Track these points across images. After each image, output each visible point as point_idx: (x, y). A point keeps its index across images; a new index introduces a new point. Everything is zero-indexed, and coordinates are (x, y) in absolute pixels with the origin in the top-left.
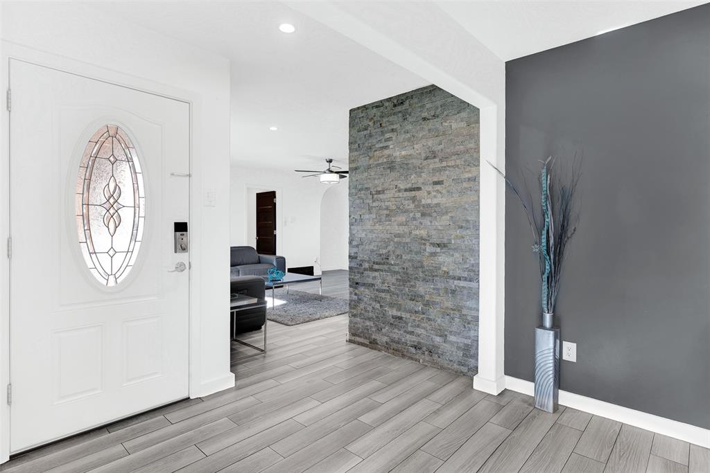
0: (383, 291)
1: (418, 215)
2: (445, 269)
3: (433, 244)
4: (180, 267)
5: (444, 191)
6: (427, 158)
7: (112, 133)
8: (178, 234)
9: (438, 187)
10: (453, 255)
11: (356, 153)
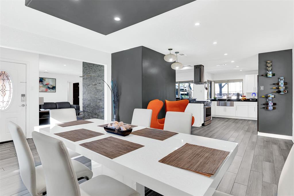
0: (90, 113)
1: (96, 92)
2: (101, 106)
3: (99, 100)
4: (23, 105)
5: (101, 86)
6: (98, 77)
7: (3, 73)
8: (22, 97)
9: (100, 84)
10: (102, 102)
11: (84, 74)
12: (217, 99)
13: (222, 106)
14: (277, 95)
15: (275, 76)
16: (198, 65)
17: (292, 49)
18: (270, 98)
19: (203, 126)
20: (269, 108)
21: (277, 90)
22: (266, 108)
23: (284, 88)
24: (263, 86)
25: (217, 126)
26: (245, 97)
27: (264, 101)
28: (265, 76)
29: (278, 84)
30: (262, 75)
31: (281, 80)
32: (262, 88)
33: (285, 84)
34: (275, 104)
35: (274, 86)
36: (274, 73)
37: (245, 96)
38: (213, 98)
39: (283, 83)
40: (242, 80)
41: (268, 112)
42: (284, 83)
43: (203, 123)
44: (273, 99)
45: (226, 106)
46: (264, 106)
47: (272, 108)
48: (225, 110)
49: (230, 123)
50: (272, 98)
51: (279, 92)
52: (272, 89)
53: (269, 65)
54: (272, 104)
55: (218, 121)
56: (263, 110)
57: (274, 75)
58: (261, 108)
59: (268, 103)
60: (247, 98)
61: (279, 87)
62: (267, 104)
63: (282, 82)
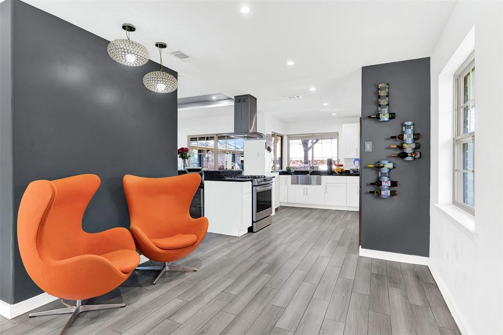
12: (292, 170)
13: (302, 184)
14: (399, 161)
15: (394, 118)
16: (242, 96)
17: (430, 58)
18: (385, 170)
19: (250, 233)
20: (383, 193)
21: (399, 152)
22: (377, 193)
23: (414, 146)
24: (371, 143)
25: (281, 232)
26: (342, 168)
27: (371, 177)
28: (376, 119)
29: (401, 137)
30: (369, 117)
31: (408, 127)
32: (368, 147)
33: (416, 137)
34: (394, 184)
35: (392, 141)
36: (392, 112)
37: (342, 166)
38: (284, 169)
39: (412, 135)
40: (338, 134)
41: (380, 202)
42: (414, 134)
43: (251, 225)
44: (390, 173)
45: (308, 184)
46: (371, 188)
47: (389, 192)
48: (306, 193)
49: (311, 221)
50: (390, 170)
51: (404, 155)
52: (389, 148)
53: (383, 93)
54: (389, 184)
55: (289, 216)
56: (370, 196)
57: (392, 116)
58: (366, 193)
59: (381, 182)
60: (345, 168)
61: (404, 145)
62: (378, 183)
63: (410, 131)
